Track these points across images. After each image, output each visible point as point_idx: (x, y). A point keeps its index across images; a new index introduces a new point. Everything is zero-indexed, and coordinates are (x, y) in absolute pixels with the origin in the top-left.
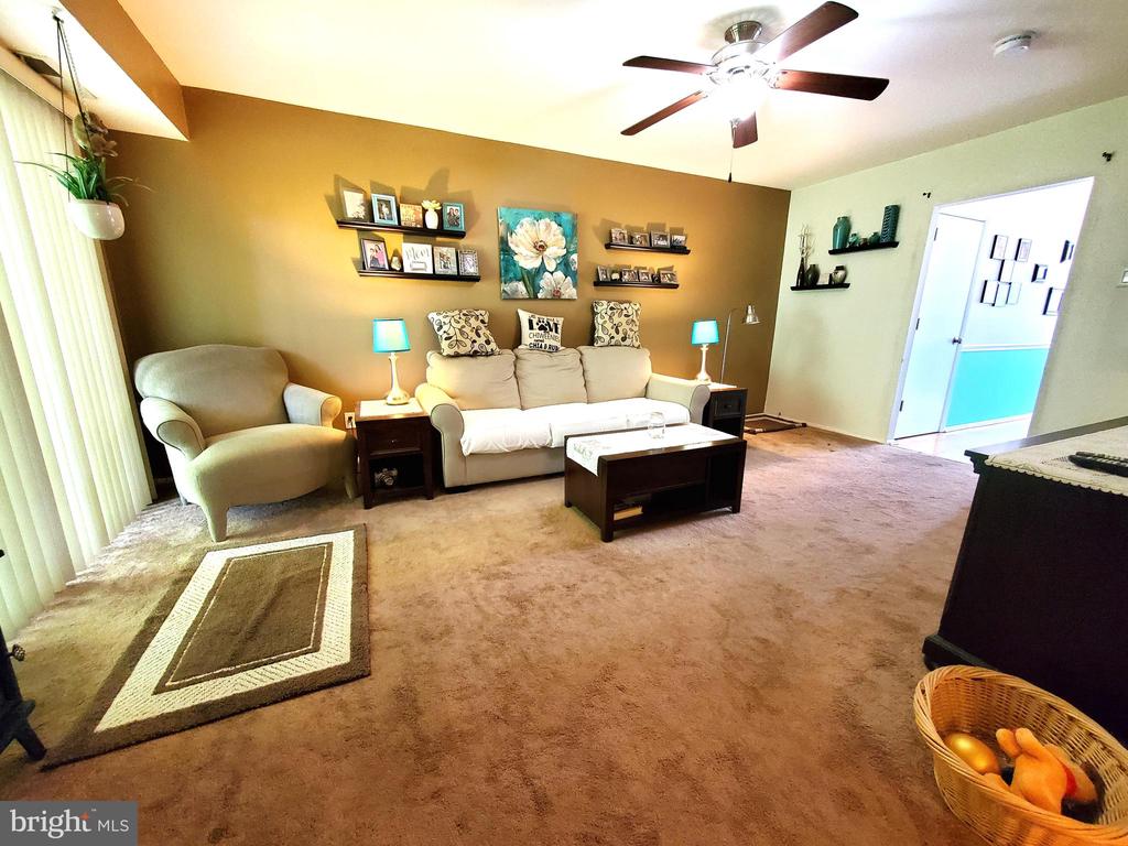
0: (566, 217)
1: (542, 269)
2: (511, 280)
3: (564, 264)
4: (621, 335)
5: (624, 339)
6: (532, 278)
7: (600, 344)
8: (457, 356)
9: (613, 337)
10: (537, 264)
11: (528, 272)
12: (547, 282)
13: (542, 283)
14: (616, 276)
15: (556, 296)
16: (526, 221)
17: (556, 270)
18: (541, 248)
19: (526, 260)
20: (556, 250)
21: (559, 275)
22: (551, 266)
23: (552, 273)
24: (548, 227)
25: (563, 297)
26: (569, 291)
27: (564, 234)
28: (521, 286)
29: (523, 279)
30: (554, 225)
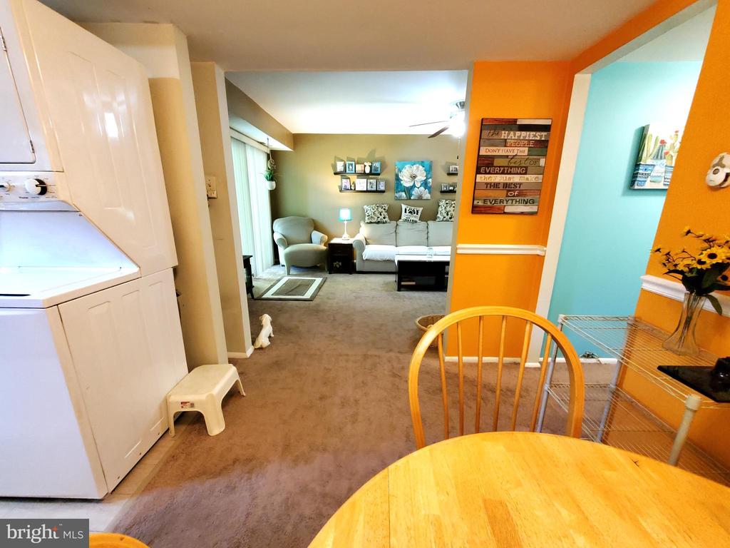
0: (427, 163)
1: (414, 186)
2: (399, 192)
3: (425, 184)
4: (449, 216)
5: (451, 218)
6: (409, 191)
7: (438, 220)
8: (371, 223)
9: (445, 217)
10: (411, 184)
11: (407, 188)
12: (415, 192)
13: (413, 193)
14: (451, 188)
15: (420, 198)
16: (407, 166)
17: (421, 186)
18: (414, 177)
19: (406, 183)
20: (421, 177)
21: (422, 188)
22: (418, 185)
23: (418, 188)
24: (418, 168)
25: (423, 198)
26: (427, 195)
27: (425, 170)
28: (403, 194)
29: (405, 191)
30: (421, 167)
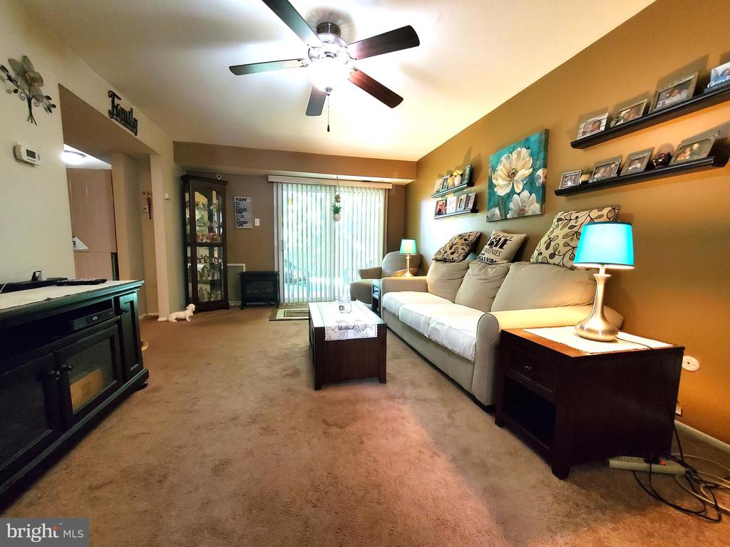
0: (535, 138)
1: (513, 192)
2: (491, 208)
3: (530, 182)
6: (504, 202)
7: (528, 260)
9: (540, 254)
10: (508, 190)
11: (503, 198)
12: (514, 204)
13: (511, 205)
15: (521, 215)
16: (503, 159)
17: (523, 190)
18: (512, 175)
19: (501, 191)
20: (524, 172)
21: (526, 193)
22: (518, 189)
23: (519, 194)
24: (519, 154)
25: (527, 214)
26: (535, 207)
27: (531, 155)
28: (497, 211)
29: (498, 205)
30: (524, 151)
